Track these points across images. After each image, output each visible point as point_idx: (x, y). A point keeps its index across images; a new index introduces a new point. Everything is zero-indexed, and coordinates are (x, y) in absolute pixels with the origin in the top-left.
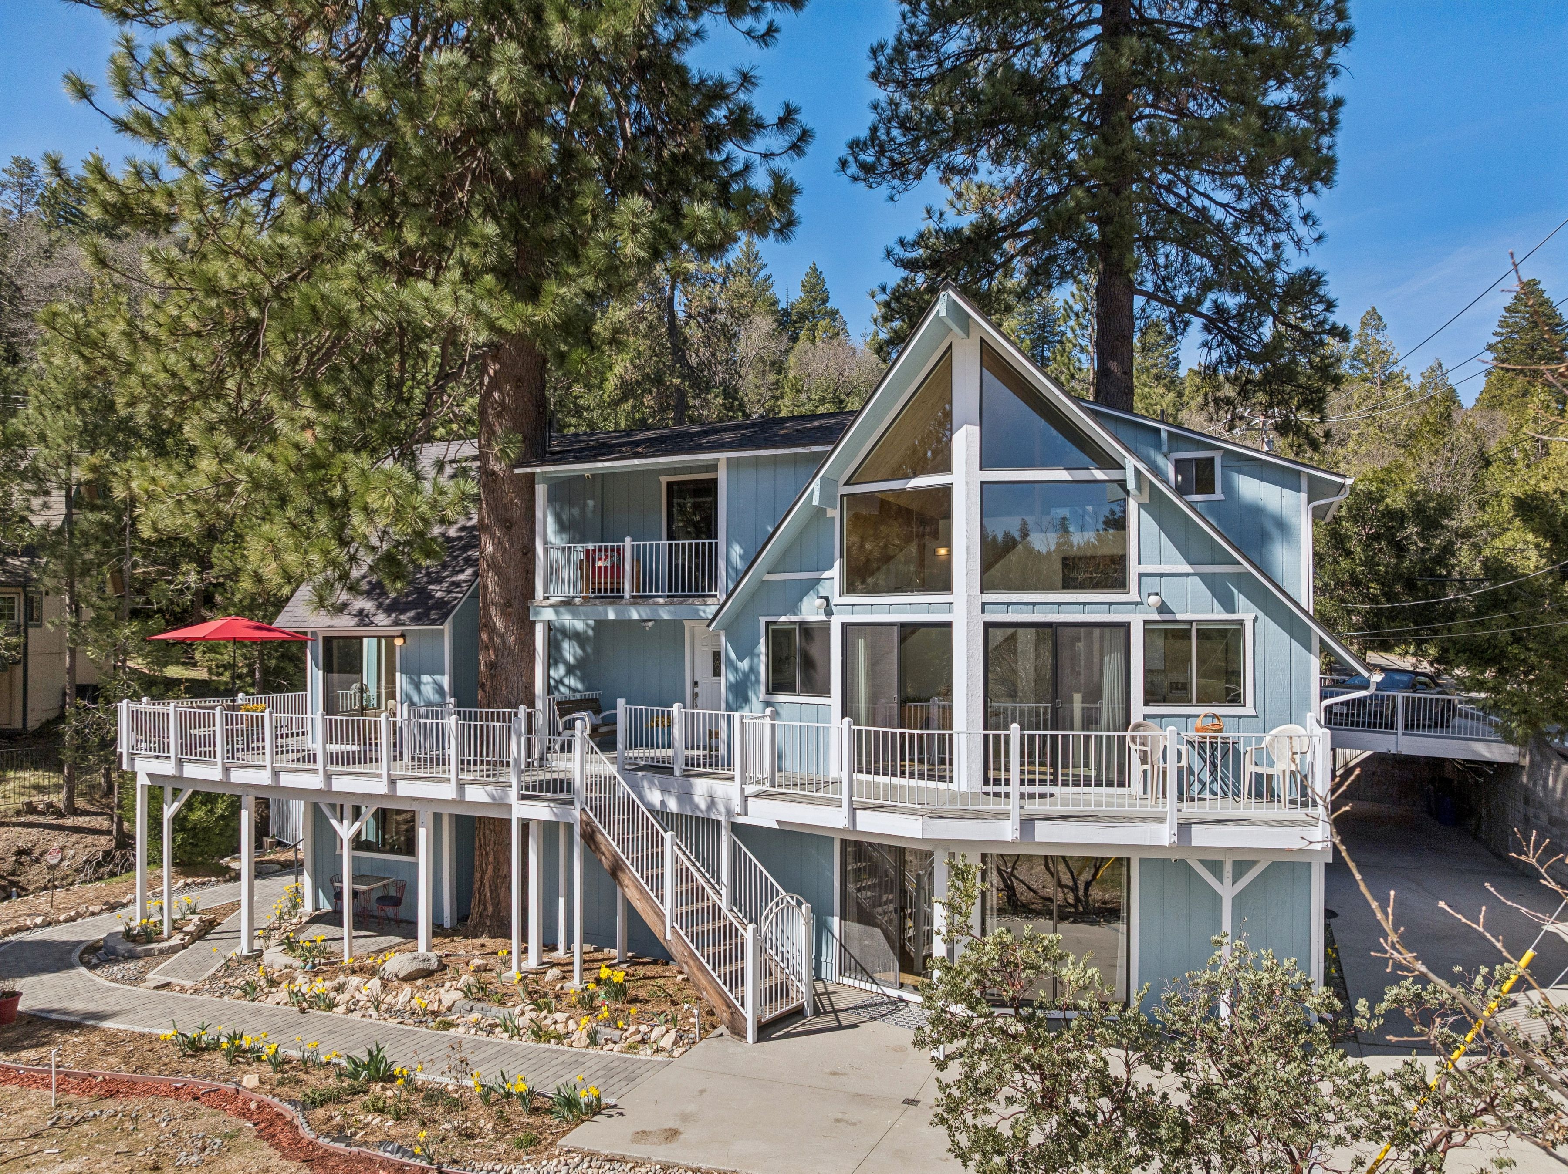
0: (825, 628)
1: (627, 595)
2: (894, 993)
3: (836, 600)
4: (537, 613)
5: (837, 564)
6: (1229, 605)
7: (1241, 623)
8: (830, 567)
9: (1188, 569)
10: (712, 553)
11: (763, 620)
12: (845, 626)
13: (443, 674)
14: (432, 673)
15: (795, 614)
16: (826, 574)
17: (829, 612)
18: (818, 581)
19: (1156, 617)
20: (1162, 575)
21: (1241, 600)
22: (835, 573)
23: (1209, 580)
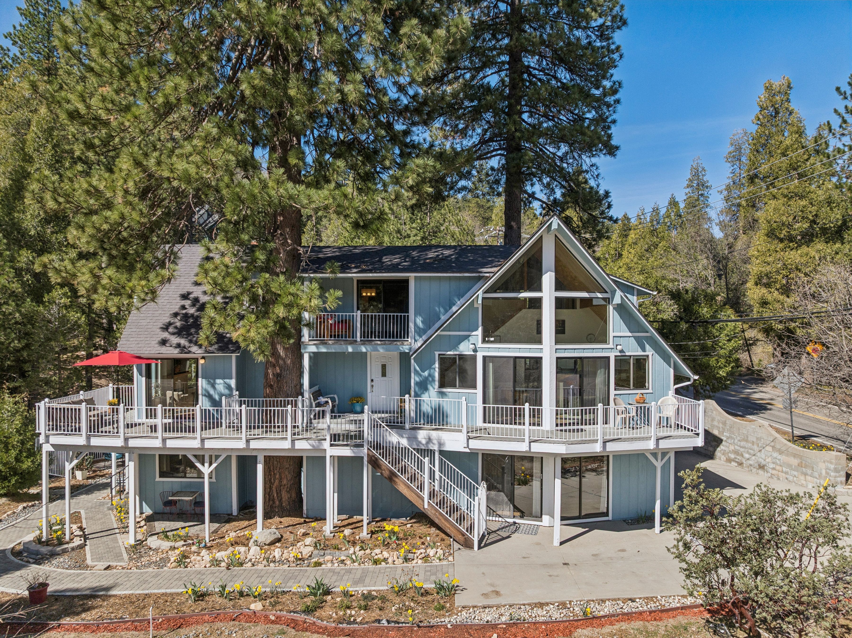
0: (474, 358)
1: (359, 339)
2: (511, 520)
3: (480, 345)
4: (305, 348)
5: (480, 329)
6: (644, 350)
7: (648, 356)
8: (476, 329)
9: (630, 334)
10: (406, 319)
11: (437, 353)
12: (484, 358)
13: (231, 378)
14: (223, 378)
15: (456, 351)
16: (474, 333)
17: (475, 350)
18: (469, 336)
19: (619, 354)
20: (621, 337)
21: (648, 347)
22: (479, 332)
23: (637, 339)
